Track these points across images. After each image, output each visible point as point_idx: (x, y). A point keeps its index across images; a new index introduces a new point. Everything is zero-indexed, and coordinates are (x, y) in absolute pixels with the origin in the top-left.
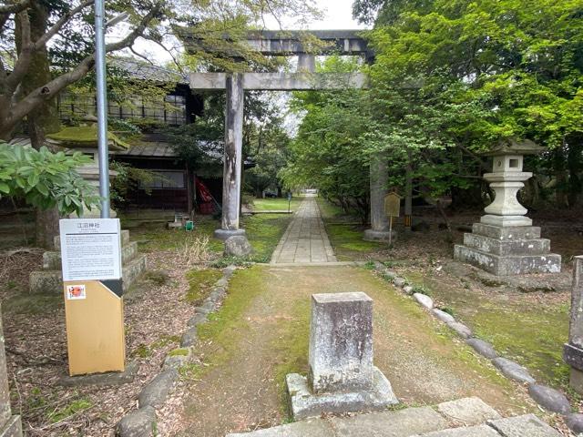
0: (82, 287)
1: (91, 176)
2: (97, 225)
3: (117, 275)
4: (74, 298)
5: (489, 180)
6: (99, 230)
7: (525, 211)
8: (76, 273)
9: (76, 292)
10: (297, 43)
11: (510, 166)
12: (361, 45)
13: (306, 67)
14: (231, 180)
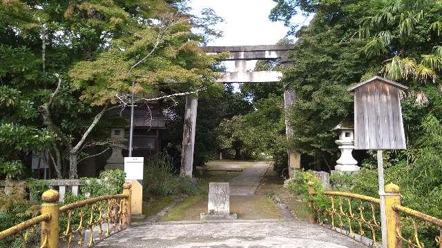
3: (142, 178)
5: (338, 144)
7: (356, 162)
10: (234, 53)
11: (346, 136)
12: (277, 53)
13: (241, 69)
14: (188, 142)
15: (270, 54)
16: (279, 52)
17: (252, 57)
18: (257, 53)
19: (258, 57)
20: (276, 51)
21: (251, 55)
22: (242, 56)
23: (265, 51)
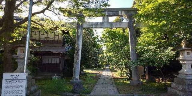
13: (106, 20)
14: (77, 60)
15: (121, 13)
16: (126, 12)
17: (112, 14)
18: (114, 12)
19: (115, 14)
22: (107, 13)
23: (118, 11)
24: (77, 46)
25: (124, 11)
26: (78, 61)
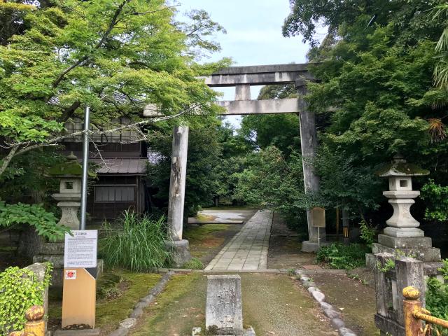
0: (74, 271)
1: (69, 199)
2: (86, 234)
3: (94, 265)
4: (69, 278)
5: (388, 197)
6: (86, 237)
7: (418, 224)
8: (72, 263)
9: (70, 275)
10: (235, 77)
11: (401, 186)
12: (290, 76)
13: (243, 96)
14: (176, 193)
15: (281, 77)
16: (292, 73)
17: (257, 81)
18: (264, 75)
19: (265, 81)
20: (289, 72)
21: (256, 78)
22: (245, 79)
23: (274, 73)
24: (174, 160)
25: (288, 72)
26: (177, 195)
